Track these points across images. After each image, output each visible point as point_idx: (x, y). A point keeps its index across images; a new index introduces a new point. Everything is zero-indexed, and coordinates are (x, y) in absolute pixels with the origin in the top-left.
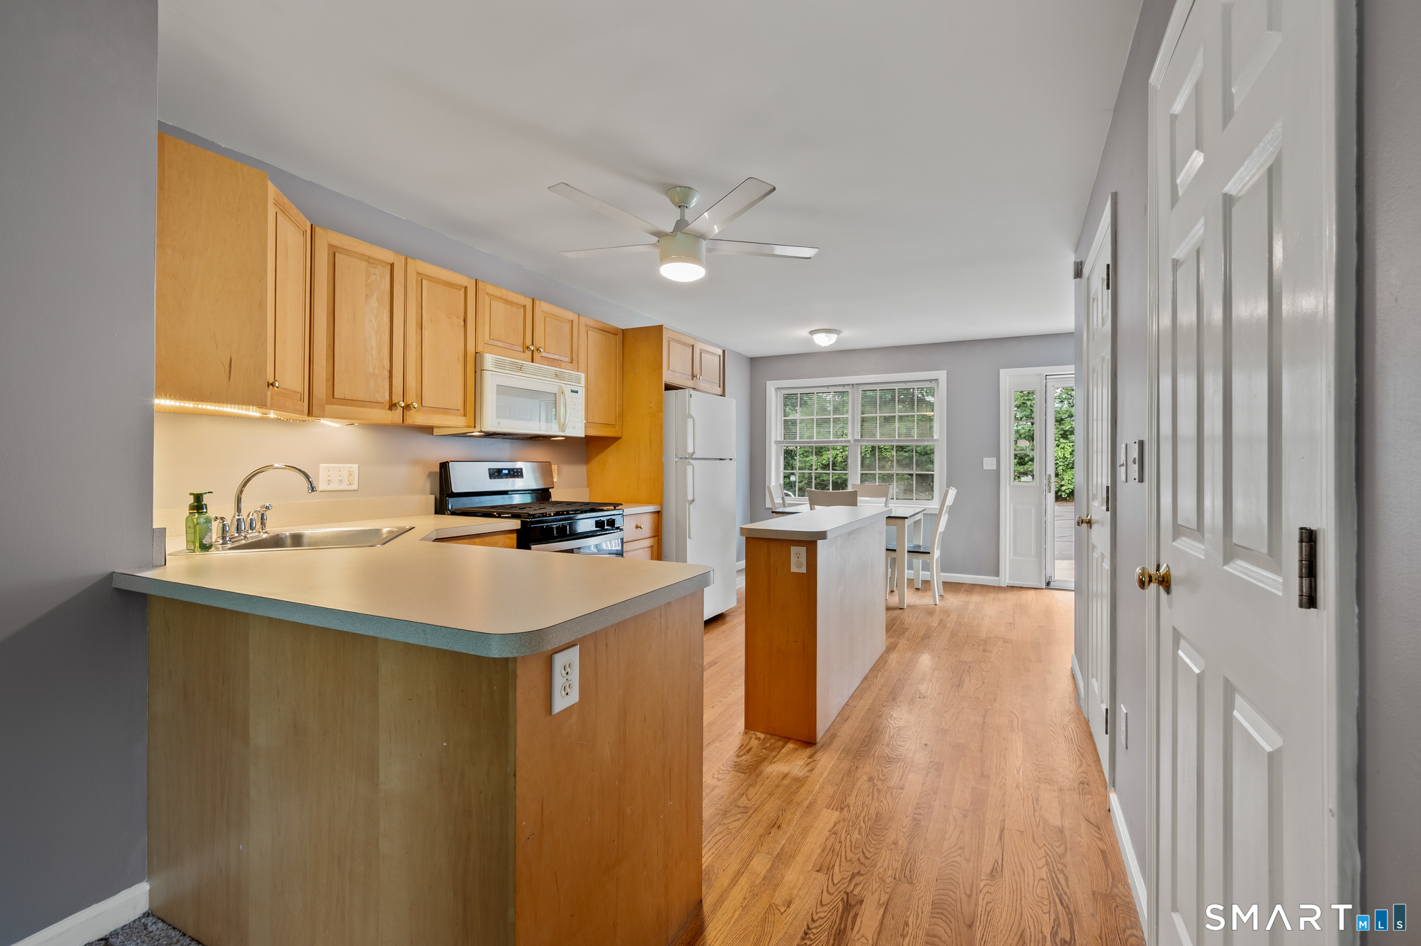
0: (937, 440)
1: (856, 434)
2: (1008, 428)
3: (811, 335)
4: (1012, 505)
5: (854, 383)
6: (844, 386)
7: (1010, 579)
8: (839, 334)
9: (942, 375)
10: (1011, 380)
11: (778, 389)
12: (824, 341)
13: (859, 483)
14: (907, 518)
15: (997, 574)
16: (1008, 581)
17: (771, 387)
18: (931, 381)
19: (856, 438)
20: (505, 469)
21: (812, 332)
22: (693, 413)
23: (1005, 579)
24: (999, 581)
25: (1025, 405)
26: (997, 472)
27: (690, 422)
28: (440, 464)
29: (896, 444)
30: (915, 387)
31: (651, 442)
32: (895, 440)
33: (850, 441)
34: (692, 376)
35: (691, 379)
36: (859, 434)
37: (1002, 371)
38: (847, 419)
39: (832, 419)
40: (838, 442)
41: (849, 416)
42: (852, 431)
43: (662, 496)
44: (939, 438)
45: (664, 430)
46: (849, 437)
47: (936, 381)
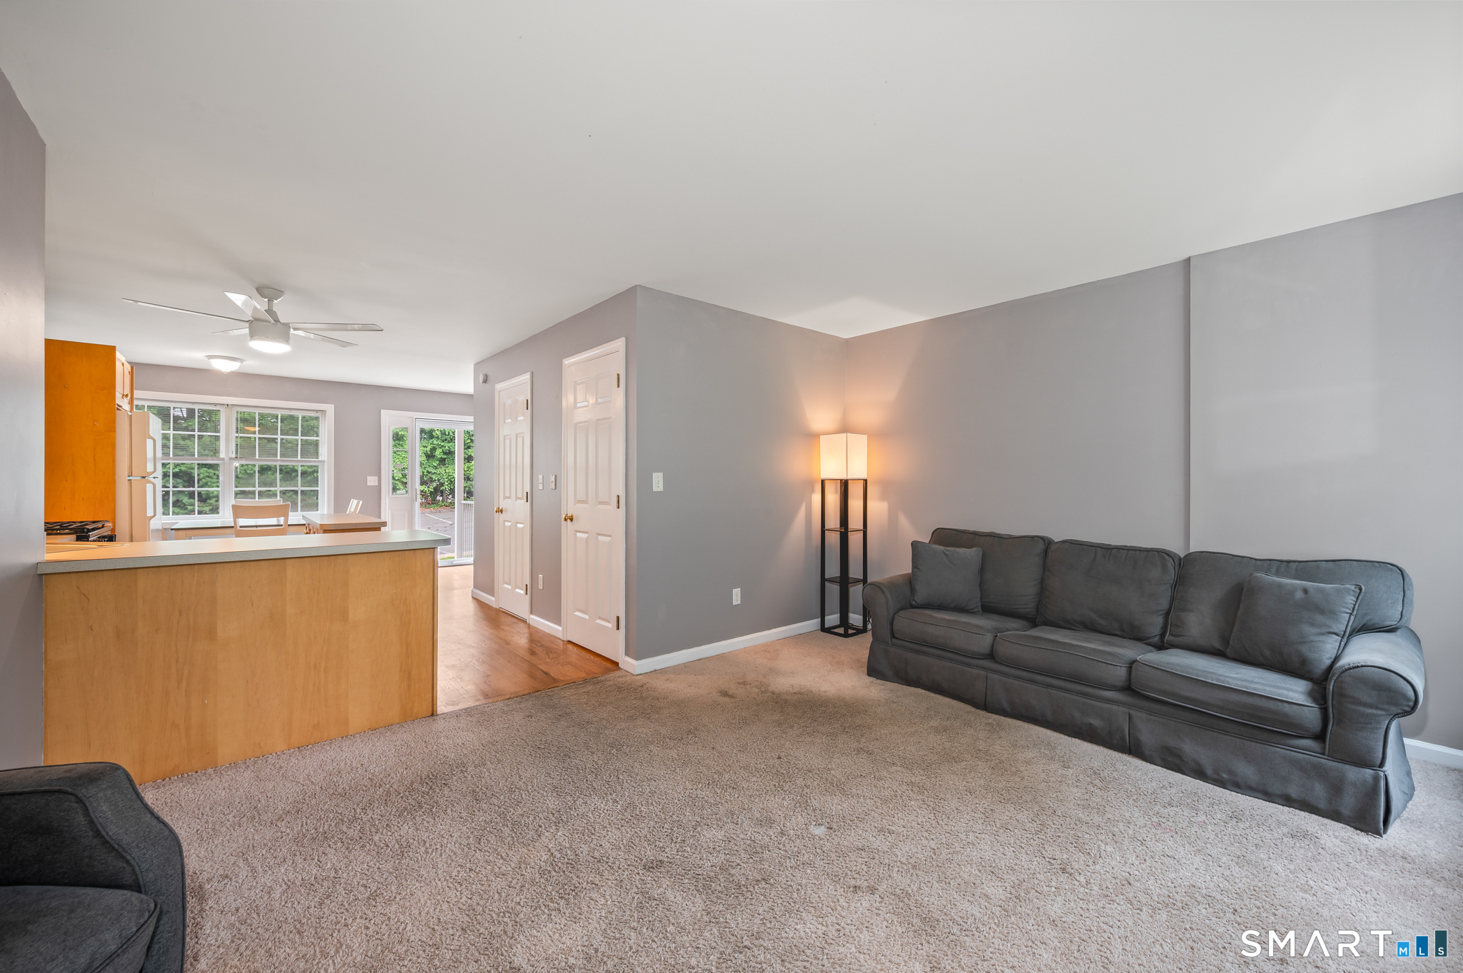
0: (323, 463)
1: (230, 453)
2: (388, 450)
3: (209, 359)
4: (390, 511)
5: (231, 404)
6: (216, 404)
8: (241, 362)
9: (330, 409)
10: (391, 420)
12: (223, 366)
18: (316, 411)
19: (230, 456)
21: (210, 357)
22: (151, 435)
26: (379, 488)
27: (149, 443)
29: (278, 464)
30: (300, 415)
31: (95, 460)
32: (278, 461)
33: (223, 459)
34: (123, 395)
35: (123, 398)
36: (234, 453)
37: (383, 412)
38: (217, 438)
39: (196, 437)
40: (207, 460)
41: (222, 434)
42: (227, 449)
43: (115, 514)
44: (326, 459)
45: (117, 448)
46: (222, 455)
47: (323, 412)
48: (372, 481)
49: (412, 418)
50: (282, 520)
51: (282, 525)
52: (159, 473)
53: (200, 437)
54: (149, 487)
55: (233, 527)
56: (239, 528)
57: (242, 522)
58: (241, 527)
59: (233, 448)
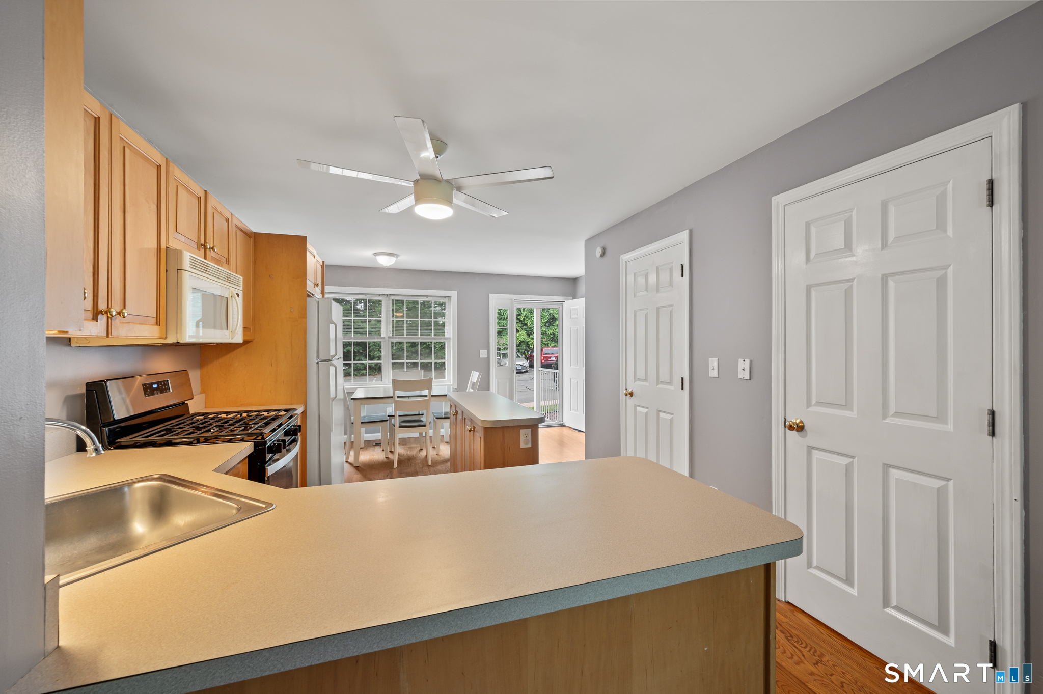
0: (448, 338)
1: (389, 333)
2: (494, 328)
3: (375, 256)
4: (496, 380)
5: (390, 294)
6: (379, 295)
8: (397, 257)
9: (454, 294)
10: (496, 301)
12: (385, 261)
18: (445, 297)
19: (389, 336)
20: (155, 383)
21: (376, 254)
22: (334, 319)
25: (501, 316)
26: (488, 359)
27: (332, 327)
28: (87, 384)
29: (420, 340)
30: (433, 300)
31: (292, 345)
32: (419, 338)
33: (384, 338)
34: (315, 284)
35: (314, 287)
36: (391, 333)
37: (491, 295)
38: (380, 321)
39: (368, 321)
40: (374, 339)
41: (383, 319)
42: (386, 331)
43: (306, 396)
44: (451, 336)
45: (307, 334)
46: (383, 335)
47: (449, 297)
48: (483, 354)
49: (511, 299)
50: (425, 392)
51: (426, 396)
52: (340, 354)
53: (370, 321)
54: (332, 369)
55: (392, 397)
56: (397, 399)
57: (398, 393)
58: (398, 397)
59: (391, 329)
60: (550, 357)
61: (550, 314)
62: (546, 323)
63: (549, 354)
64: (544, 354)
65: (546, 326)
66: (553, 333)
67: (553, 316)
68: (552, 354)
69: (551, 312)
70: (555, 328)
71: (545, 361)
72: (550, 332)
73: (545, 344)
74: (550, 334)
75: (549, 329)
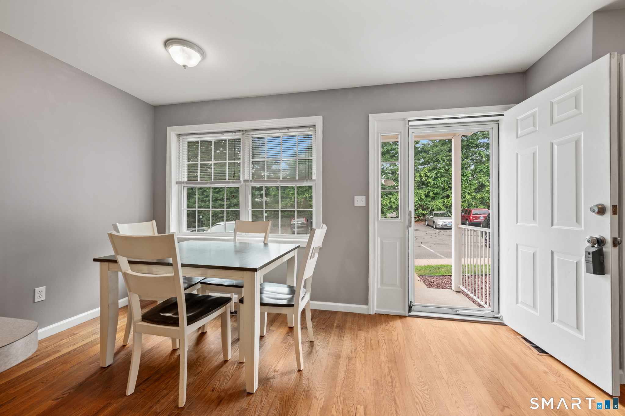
0: (314, 180)
4: (379, 238)
5: (244, 128)
6: (235, 132)
7: (378, 307)
11: (179, 135)
13: (250, 220)
14: (255, 270)
15: (366, 303)
16: (376, 309)
17: (172, 133)
18: (309, 127)
19: (246, 179)
23: (373, 308)
24: (368, 309)
26: (366, 209)
48: (359, 201)
49: (404, 120)
60: (479, 217)
61: (479, 182)
62: (475, 189)
63: (478, 214)
64: (473, 215)
65: (475, 192)
66: (482, 198)
67: (482, 184)
68: (481, 214)
69: (480, 180)
70: (484, 193)
71: (474, 220)
72: (479, 196)
73: (475, 206)
74: (480, 198)
75: (478, 194)
